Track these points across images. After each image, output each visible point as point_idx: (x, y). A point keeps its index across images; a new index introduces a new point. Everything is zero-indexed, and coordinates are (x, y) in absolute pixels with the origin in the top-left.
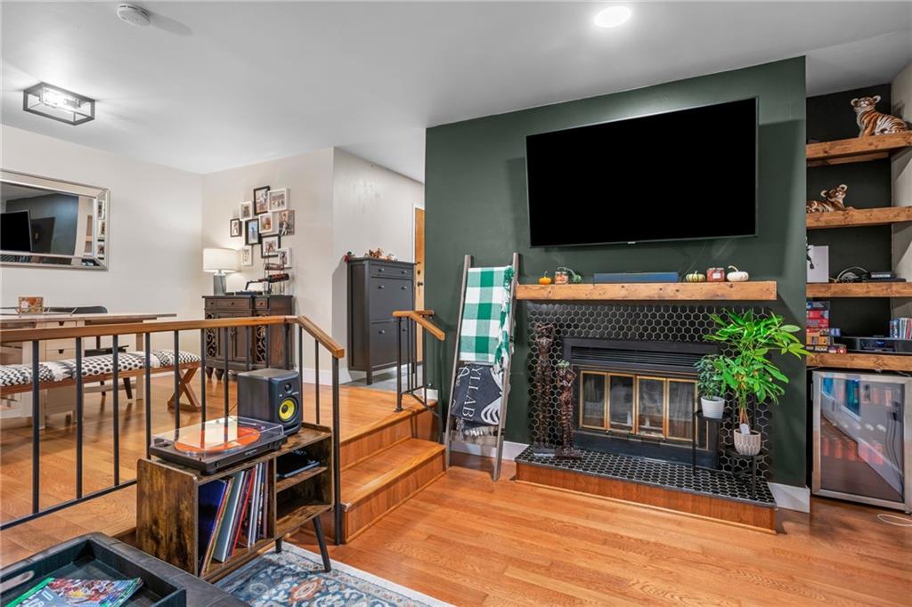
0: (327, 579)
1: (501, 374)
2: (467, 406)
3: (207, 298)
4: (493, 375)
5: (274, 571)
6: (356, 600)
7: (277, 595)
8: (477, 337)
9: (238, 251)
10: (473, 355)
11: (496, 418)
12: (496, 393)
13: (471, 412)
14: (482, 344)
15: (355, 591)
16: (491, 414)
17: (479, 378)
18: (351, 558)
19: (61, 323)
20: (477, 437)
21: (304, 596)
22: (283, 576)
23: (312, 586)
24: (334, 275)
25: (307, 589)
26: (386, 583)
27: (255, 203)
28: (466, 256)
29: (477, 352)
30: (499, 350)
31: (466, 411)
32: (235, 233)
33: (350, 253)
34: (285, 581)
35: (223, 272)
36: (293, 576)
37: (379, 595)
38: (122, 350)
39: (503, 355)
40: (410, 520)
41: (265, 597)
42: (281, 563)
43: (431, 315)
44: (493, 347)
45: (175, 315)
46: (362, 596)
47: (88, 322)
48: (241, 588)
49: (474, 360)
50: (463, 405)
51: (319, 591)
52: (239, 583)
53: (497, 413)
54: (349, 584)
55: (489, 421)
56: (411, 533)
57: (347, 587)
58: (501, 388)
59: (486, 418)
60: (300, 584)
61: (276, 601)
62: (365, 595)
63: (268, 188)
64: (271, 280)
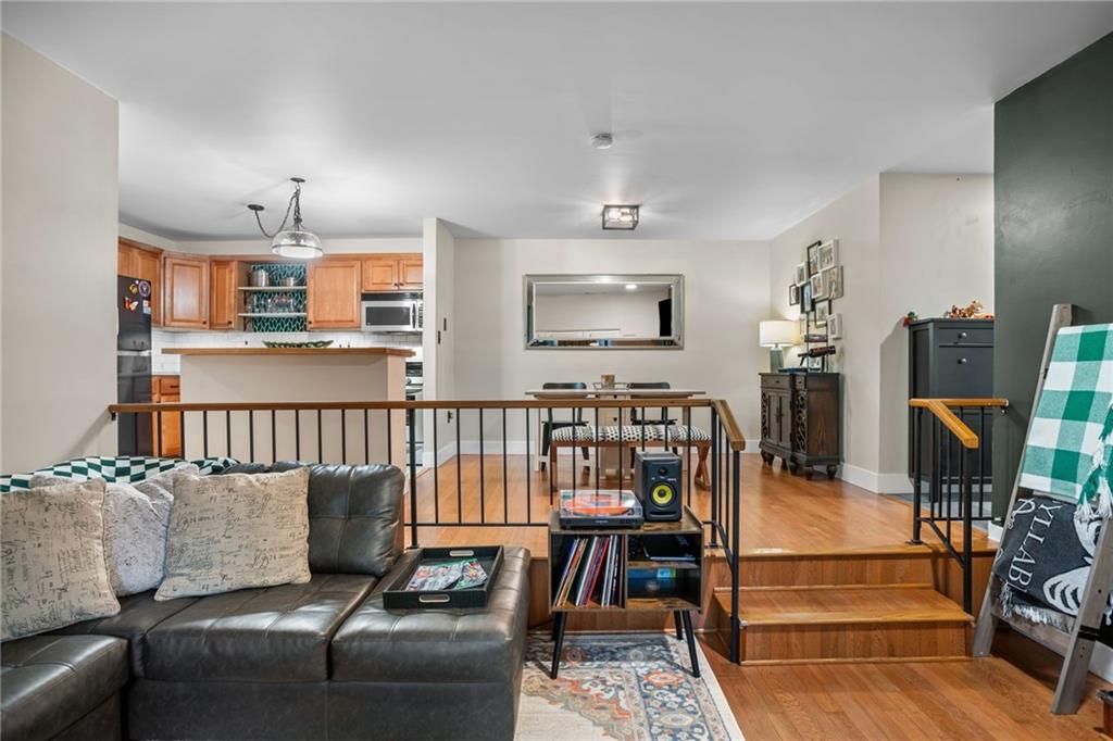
0: (688, 681)
1: (1095, 525)
2: (1016, 564)
3: (763, 375)
4: (1077, 522)
5: (660, 650)
6: (689, 712)
7: (641, 668)
8: (1057, 450)
9: (796, 322)
10: (1048, 480)
11: (1071, 602)
12: (1078, 558)
13: (1025, 578)
14: (1065, 464)
15: (696, 705)
16: (1063, 592)
17: (1048, 524)
18: (730, 680)
19: (615, 397)
20: (1037, 624)
21: (656, 681)
22: (662, 658)
23: (671, 678)
24: (882, 346)
25: (665, 678)
26: (731, 719)
27: (809, 263)
28: (1055, 306)
29: (1054, 476)
30: (1093, 481)
31: (1016, 574)
32: (794, 302)
33: (911, 314)
34: (659, 662)
35: (780, 346)
36: (668, 662)
37: (710, 723)
38: (672, 422)
39: (1100, 490)
40: (837, 683)
41: (633, 664)
42: (671, 648)
43: (1003, 407)
44: (1084, 474)
45: (704, 393)
46: (695, 713)
47: (633, 396)
48: (626, 648)
49: (1048, 489)
50: (1010, 561)
51: (670, 686)
52: (629, 643)
53: (1074, 594)
54: (699, 697)
55: (1058, 603)
56: (821, 696)
57: (695, 698)
58: (1091, 549)
59: (1053, 597)
60: (664, 671)
61: (636, 672)
62: (700, 713)
63: (820, 243)
64: (813, 354)
